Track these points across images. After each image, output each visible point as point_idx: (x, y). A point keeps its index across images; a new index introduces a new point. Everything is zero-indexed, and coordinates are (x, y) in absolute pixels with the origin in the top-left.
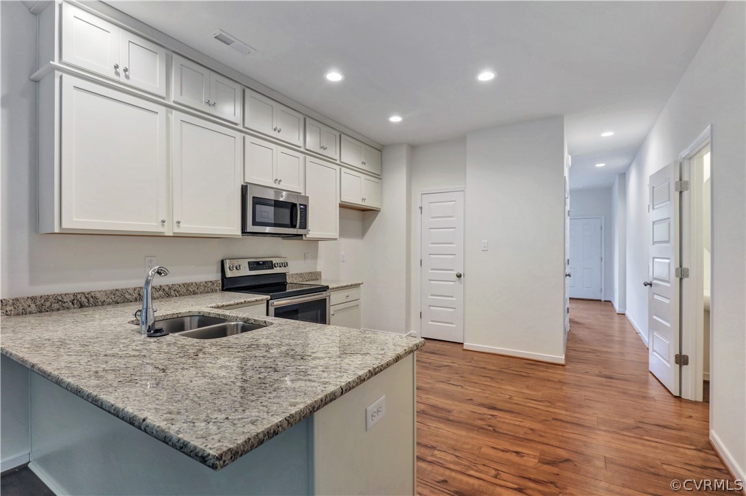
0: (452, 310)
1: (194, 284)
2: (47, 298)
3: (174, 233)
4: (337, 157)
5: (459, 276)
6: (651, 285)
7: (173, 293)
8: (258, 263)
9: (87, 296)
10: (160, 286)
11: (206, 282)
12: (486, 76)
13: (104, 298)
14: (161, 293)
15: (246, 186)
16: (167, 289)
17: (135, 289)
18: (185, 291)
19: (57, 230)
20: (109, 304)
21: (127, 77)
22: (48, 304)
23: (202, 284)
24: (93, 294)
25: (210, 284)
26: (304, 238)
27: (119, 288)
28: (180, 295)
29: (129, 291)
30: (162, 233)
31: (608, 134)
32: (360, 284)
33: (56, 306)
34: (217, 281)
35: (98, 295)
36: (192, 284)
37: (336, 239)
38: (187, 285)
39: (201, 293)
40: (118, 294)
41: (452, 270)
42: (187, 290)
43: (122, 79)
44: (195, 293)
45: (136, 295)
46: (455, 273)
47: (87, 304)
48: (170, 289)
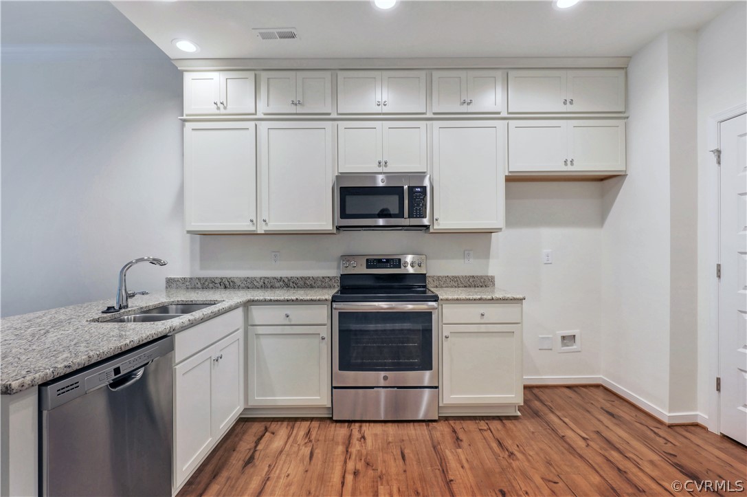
1: (311, 278)
2: (206, 280)
7: (291, 284)
8: (380, 261)
9: (229, 280)
10: (281, 278)
11: (323, 278)
13: (240, 283)
14: (281, 283)
16: (286, 280)
17: (261, 278)
18: (303, 284)
20: (243, 288)
22: (207, 283)
23: (319, 279)
24: (232, 279)
25: (327, 280)
26: (431, 230)
27: (250, 276)
28: (298, 287)
29: (257, 279)
33: (211, 285)
34: (335, 277)
35: (236, 280)
36: (309, 278)
38: (304, 279)
39: (318, 287)
40: (249, 281)
42: (305, 283)
44: (312, 287)
45: (261, 283)
47: (229, 287)
48: (289, 280)
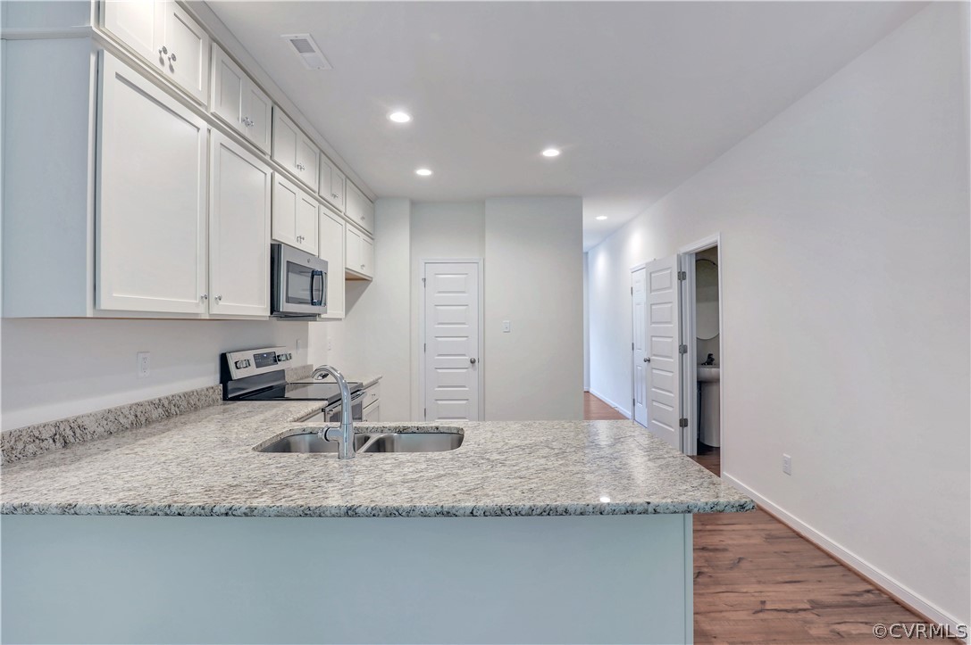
0: (464, 402)
1: (195, 393)
2: (19, 436)
3: (210, 315)
4: (342, 208)
5: (473, 362)
6: (649, 361)
7: (173, 410)
8: (262, 356)
9: (72, 425)
10: (160, 400)
11: (207, 389)
12: (551, 153)
13: (94, 427)
14: (160, 410)
15: (279, 246)
16: (166, 404)
17: (130, 408)
18: (186, 405)
19: (89, 313)
20: (101, 437)
21: (172, 69)
22: (20, 446)
23: (203, 393)
24: (79, 421)
25: (211, 392)
28: (181, 413)
29: (123, 411)
30: (197, 314)
31: (602, 218)
32: (377, 380)
33: (31, 448)
34: (217, 386)
35: (87, 423)
36: (193, 392)
37: (341, 319)
39: (203, 407)
40: (111, 417)
41: (464, 355)
42: (189, 403)
43: (165, 70)
44: (196, 408)
45: (131, 417)
46: (468, 358)
47: (72, 440)
48: (169, 403)
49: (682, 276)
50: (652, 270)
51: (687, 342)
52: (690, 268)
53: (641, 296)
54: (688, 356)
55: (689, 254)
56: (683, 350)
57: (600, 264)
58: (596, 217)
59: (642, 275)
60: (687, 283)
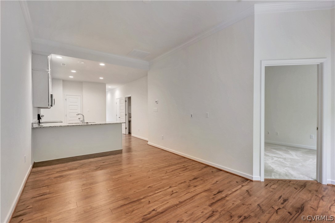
5: (79, 119)
49: (126, 101)
50: (120, 99)
51: (127, 113)
52: (127, 100)
53: (118, 104)
54: (127, 116)
55: (127, 97)
56: (126, 115)
57: (109, 96)
58: (108, 87)
59: (118, 100)
60: (126, 102)
